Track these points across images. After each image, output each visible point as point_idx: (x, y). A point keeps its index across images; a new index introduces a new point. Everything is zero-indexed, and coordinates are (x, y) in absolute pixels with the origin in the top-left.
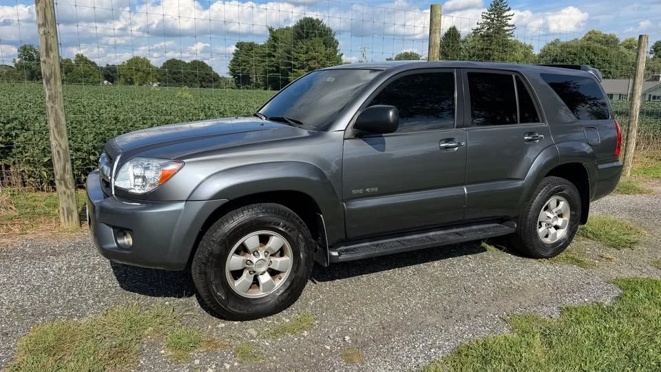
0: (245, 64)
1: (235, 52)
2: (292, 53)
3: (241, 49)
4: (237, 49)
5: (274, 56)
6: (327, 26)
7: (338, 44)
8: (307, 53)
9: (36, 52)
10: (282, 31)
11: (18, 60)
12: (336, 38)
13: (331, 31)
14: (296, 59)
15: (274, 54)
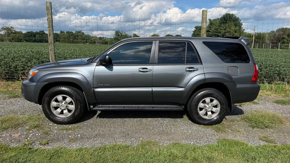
0: (198, 35)
1: (194, 30)
2: (218, 30)
3: (197, 29)
4: (195, 29)
5: (210, 32)
6: (237, 17)
7: (242, 24)
8: (225, 29)
9: (120, 33)
10: (215, 20)
11: (115, 36)
12: (241, 22)
13: (239, 19)
14: (220, 32)
15: (210, 30)
